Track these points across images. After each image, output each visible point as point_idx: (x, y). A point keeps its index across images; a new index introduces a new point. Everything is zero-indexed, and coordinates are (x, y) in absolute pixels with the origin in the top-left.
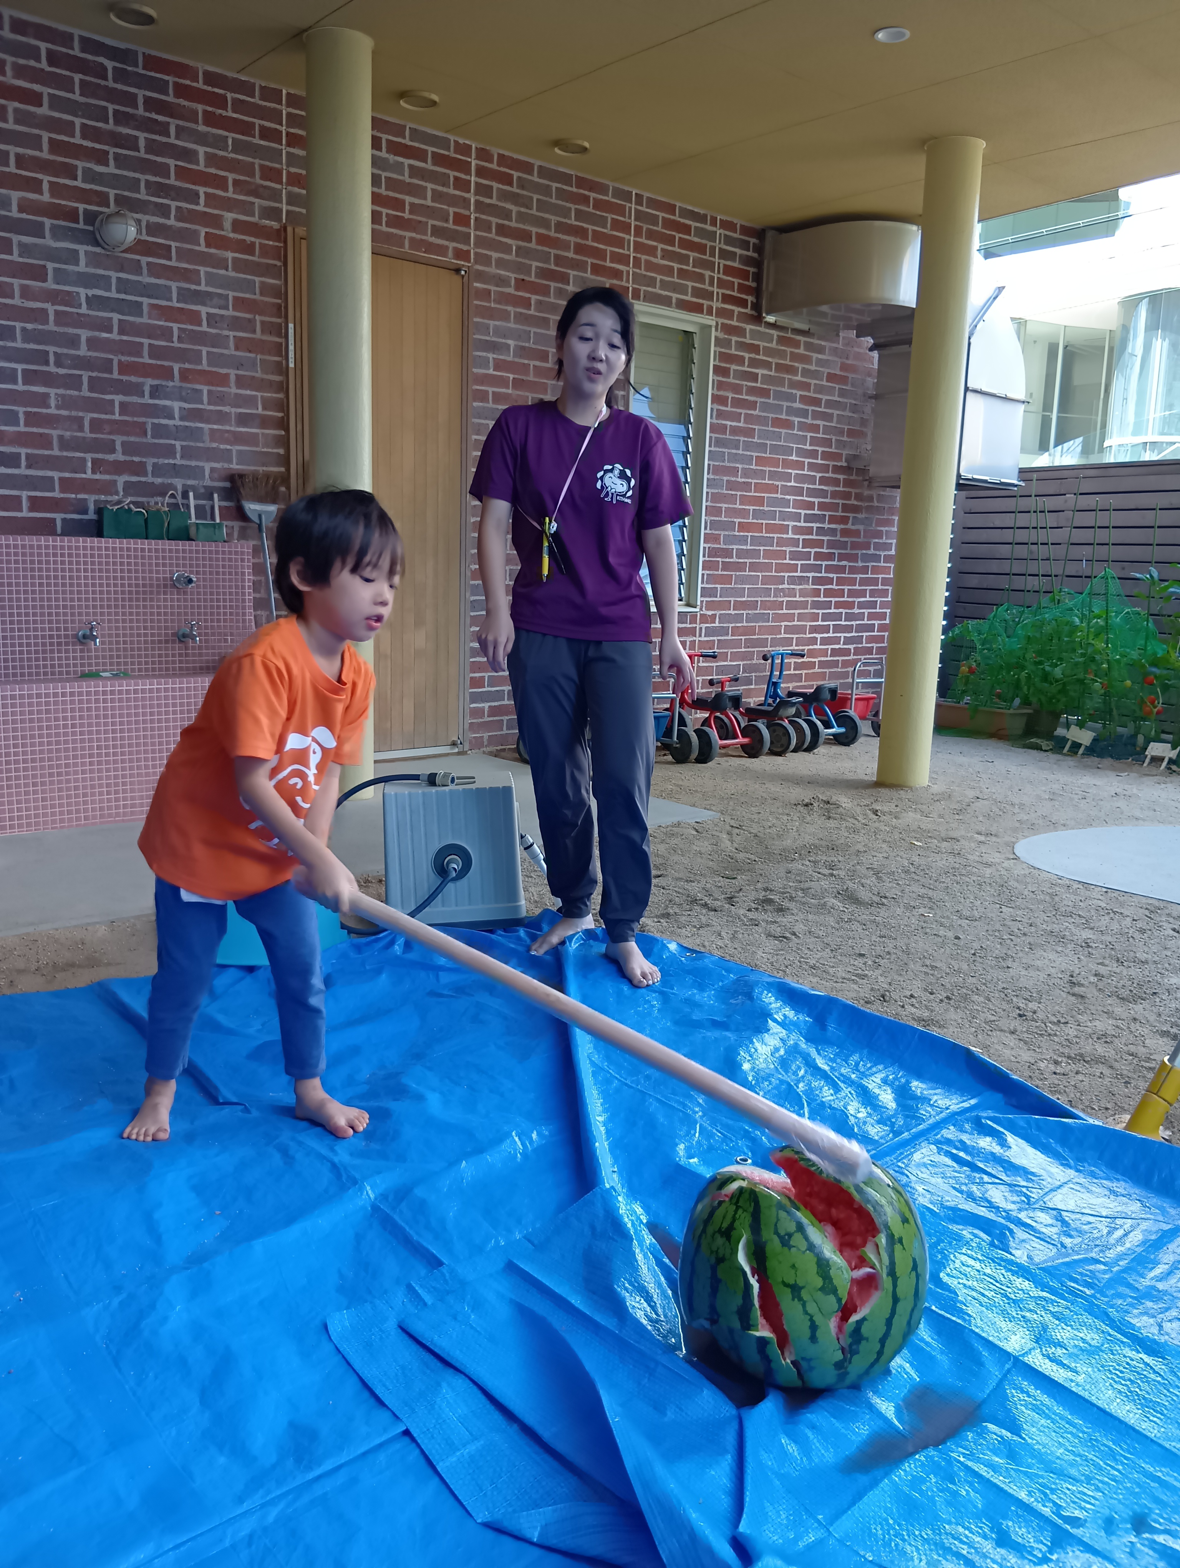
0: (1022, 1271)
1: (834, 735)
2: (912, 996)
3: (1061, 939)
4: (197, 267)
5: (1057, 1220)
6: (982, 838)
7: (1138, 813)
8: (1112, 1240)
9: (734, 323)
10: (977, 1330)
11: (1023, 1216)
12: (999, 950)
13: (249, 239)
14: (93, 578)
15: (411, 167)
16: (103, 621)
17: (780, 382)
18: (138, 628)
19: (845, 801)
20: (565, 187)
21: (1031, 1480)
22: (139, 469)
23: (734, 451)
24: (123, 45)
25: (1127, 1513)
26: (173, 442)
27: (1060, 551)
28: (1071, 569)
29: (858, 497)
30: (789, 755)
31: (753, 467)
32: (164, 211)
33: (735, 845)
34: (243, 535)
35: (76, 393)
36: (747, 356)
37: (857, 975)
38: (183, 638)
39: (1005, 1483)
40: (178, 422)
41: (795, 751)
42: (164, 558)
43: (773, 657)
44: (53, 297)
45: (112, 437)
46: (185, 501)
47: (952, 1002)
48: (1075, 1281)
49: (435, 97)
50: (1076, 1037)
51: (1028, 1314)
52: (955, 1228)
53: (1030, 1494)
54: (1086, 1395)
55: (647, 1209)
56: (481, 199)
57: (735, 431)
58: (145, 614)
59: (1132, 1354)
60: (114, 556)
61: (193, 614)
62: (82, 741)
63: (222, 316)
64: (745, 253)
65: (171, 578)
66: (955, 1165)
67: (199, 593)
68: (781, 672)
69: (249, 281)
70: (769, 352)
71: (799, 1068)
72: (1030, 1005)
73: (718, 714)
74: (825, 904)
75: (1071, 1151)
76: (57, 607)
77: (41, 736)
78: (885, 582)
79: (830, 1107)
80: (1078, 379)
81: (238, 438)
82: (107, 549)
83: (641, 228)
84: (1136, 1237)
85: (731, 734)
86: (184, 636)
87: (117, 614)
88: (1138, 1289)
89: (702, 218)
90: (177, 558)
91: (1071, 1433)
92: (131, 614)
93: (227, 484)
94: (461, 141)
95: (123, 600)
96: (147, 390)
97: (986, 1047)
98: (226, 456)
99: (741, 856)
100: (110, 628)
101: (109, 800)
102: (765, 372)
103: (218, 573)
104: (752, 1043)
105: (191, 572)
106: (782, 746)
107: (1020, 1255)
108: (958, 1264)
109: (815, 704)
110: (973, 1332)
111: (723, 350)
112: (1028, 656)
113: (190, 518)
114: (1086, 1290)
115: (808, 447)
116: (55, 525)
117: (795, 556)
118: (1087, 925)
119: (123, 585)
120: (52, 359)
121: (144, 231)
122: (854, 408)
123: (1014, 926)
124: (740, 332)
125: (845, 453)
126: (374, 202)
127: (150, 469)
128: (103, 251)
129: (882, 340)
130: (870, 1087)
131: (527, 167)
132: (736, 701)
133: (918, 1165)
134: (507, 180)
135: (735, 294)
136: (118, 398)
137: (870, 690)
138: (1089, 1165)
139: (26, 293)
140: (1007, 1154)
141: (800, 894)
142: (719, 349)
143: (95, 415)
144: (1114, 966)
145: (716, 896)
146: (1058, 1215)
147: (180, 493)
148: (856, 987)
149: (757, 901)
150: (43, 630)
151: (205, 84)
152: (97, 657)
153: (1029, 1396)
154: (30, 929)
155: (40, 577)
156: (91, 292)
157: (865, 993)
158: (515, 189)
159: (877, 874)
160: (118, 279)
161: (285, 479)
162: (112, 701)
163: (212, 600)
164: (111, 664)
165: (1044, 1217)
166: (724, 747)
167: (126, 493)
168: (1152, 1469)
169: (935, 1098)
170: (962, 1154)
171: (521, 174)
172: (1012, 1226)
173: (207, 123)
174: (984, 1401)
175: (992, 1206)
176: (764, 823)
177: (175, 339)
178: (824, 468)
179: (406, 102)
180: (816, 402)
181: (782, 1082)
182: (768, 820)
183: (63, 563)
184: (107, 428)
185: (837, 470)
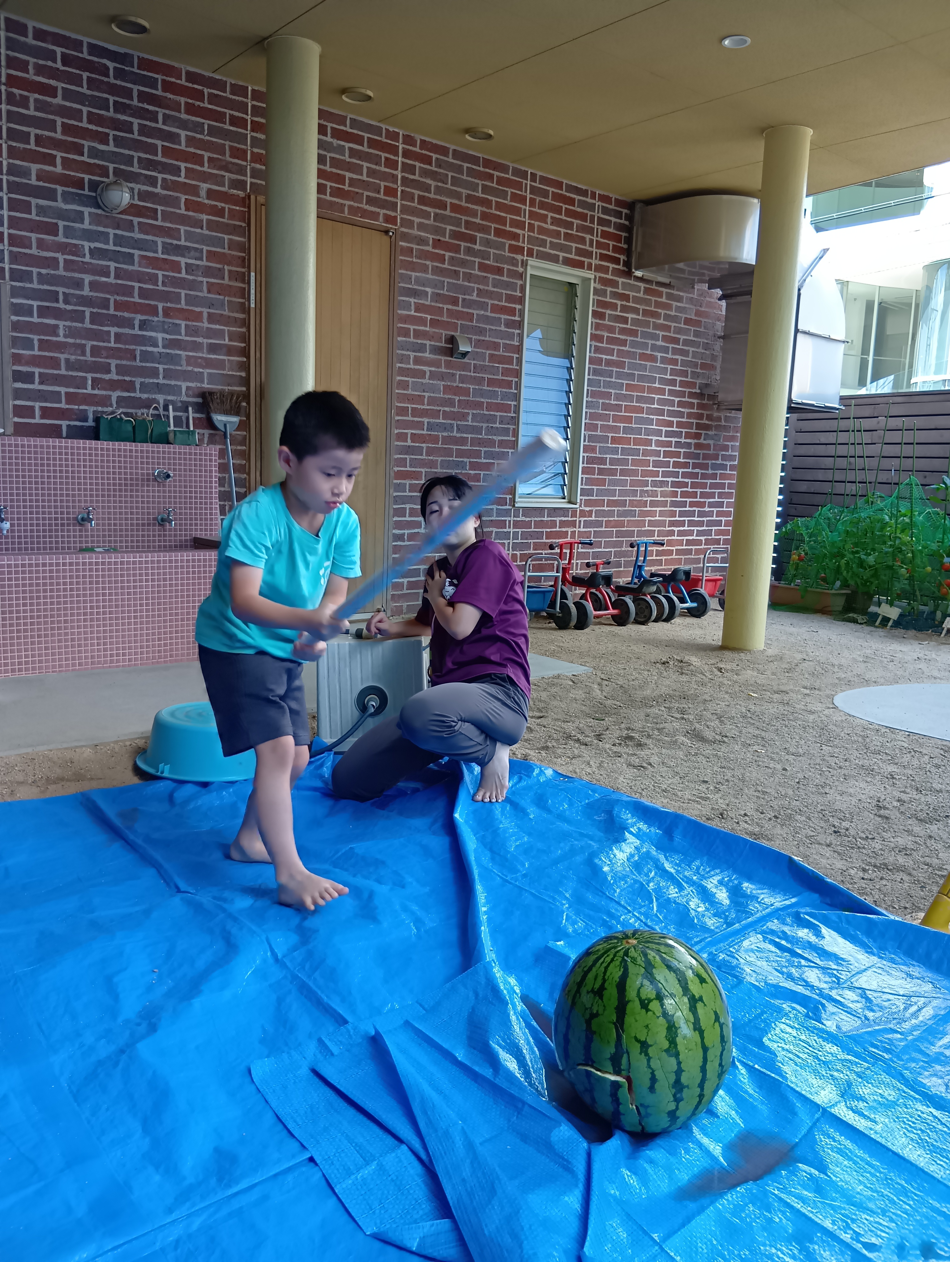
0: (831, 1038)
1: (687, 609)
2: (745, 815)
3: (870, 771)
4: (178, 227)
5: (862, 997)
6: (808, 692)
7: (936, 673)
8: (907, 1015)
9: (609, 276)
10: (792, 1085)
11: (833, 993)
12: (819, 780)
13: (220, 205)
14: (91, 472)
15: (351, 149)
16: (98, 507)
17: (647, 324)
18: (126, 513)
19: (695, 660)
20: (474, 167)
21: (835, 1211)
22: (130, 386)
23: (608, 379)
24: (122, 50)
25: (916, 1242)
26: (157, 365)
27: (874, 462)
28: (883, 477)
29: (709, 418)
30: (651, 624)
31: (624, 392)
32: (153, 181)
33: (605, 694)
34: (212, 441)
35: (80, 325)
36: (619, 303)
37: (701, 798)
38: (163, 522)
39: (812, 1212)
40: (161, 350)
41: (656, 621)
42: (148, 457)
43: (638, 545)
44: (62, 248)
45: (108, 361)
46: (166, 413)
47: (779, 820)
48: (876, 1047)
49: (370, 93)
50: (881, 850)
51: (835, 1074)
52: (777, 1002)
53: (833, 1223)
54: (883, 1141)
55: (520, 981)
56: (407, 175)
57: (609, 363)
58: (132, 502)
59: (924, 1108)
60: (108, 456)
61: (170, 503)
62: (78, 602)
63: (198, 265)
64: (618, 221)
65: (153, 474)
66: (778, 951)
67: (175, 486)
68: (645, 558)
69: (220, 238)
70: (637, 300)
71: (651, 871)
72: (844, 824)
73: (593, 591)
74: (676, 741)
75: (875, 941)
76: (62, 495)
77: (45, 597)
78: (730, 486)
79: (675, 902)
80: (890, 330)
81: (209, 364)
82: (102, 449)
83: (535, 199)
84: (928, 1013)
85: (603, 606)
86: (163, 520)
87: (109, 502)
88: (928, 1055)
89: (584, 193)
90: (158, 458)
91: (870, 1173)
92: (120, 502)
93: (200, 400)
94: (391, 129)
95: (115, 490)
96: (137, 323)
97: (806, 857)
98: (199, 377)
99: (609, 702)
100: (103, 513)
101: (99, 650)
102: (634, 316)
103: (190, 470)
104: (612, 850)
105: (170, 469)
106: (645, 616)
107: (830, 1025)
108: (778, 1031)
109: (672, 583)
110: (789, 1086)
111: (600, 298)
112: (847, 547)
113: (169, 426)
114: (885, 1054)
115: (668, 377)
116: (61, 430)
117: (657, 464)
118: (893, 761)
119: (114, 479)
120: (61, 297)
121: (136, 197)
122: (706, 346)
123: (832, 761)
124: (614, 284)
125: (698, 382)
126: (319, 177)
127: (138, 386)
128: (103, 213)
129: (729, 292)
130: (709, 887)
131: (443, 151)
132: (608, 580)
133: (747, 951)
134: (427, 160)
135: (610, 253)
136: (113, 330)
137: (718, 574)
138: (890, 953)
139: (41, 245)
140: (821, 942)
141: (656, 732)
142: (596, 297)
143: (95, 343)
144: (914, 794)
145: (587, 733)
146: (863, 993)
147: (161, 406)
148: (699, 807)
149: (620, 737)
150: (50, 513)
151: (186, 81)
152: (92, 536)
153: (835, 1141)
154: (29, 750)
155: (49, 471)
156: (93, 245)
157: (706, 811)
158: (434, 168)
159: (720, 718)
160: (115, 234)
161: (246, 396)
162: (103, 570)
163: (185, 492)
164: (104, 542)
165: (851, 995)
166: (597, 617)
167: (119, 405)
168: (938, 1205)
169: (762, 896)
170: (783, 942)
171: (438, 156)
172: (824, 1001)
173: (187, 112)
174: (797, 1144)
175: (807, 985)
176: (629, 677)
177: (160, 283)
178: (681, 394)
179: (347, 97)
180: (676, 341)
181: (636, 881)
182: (632, 675)
183: (67, 460)
184: (104, 353)
185: (691, 395)
